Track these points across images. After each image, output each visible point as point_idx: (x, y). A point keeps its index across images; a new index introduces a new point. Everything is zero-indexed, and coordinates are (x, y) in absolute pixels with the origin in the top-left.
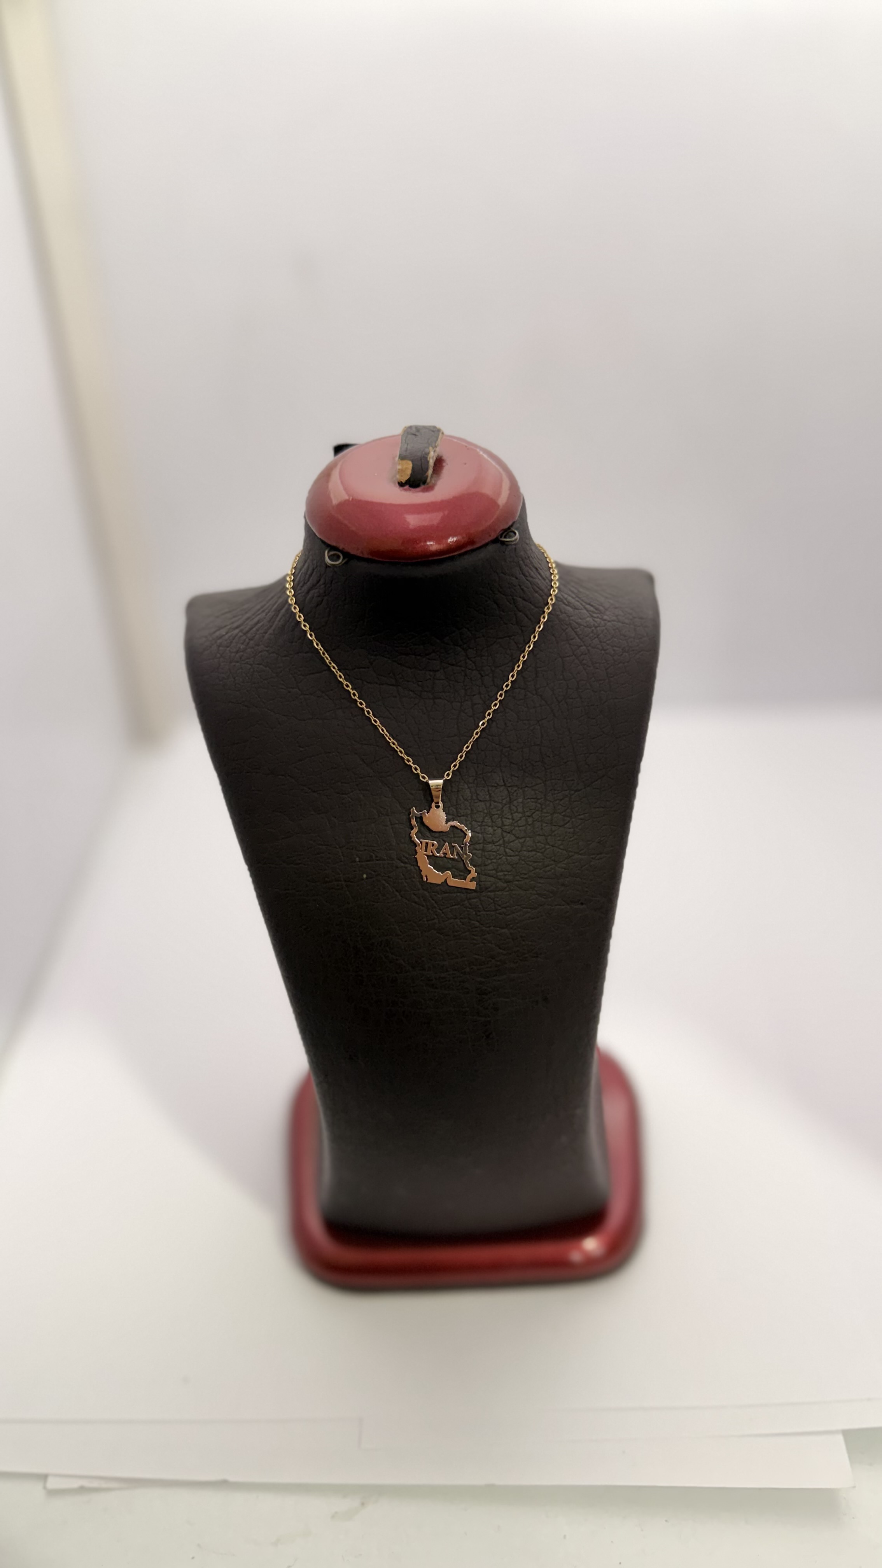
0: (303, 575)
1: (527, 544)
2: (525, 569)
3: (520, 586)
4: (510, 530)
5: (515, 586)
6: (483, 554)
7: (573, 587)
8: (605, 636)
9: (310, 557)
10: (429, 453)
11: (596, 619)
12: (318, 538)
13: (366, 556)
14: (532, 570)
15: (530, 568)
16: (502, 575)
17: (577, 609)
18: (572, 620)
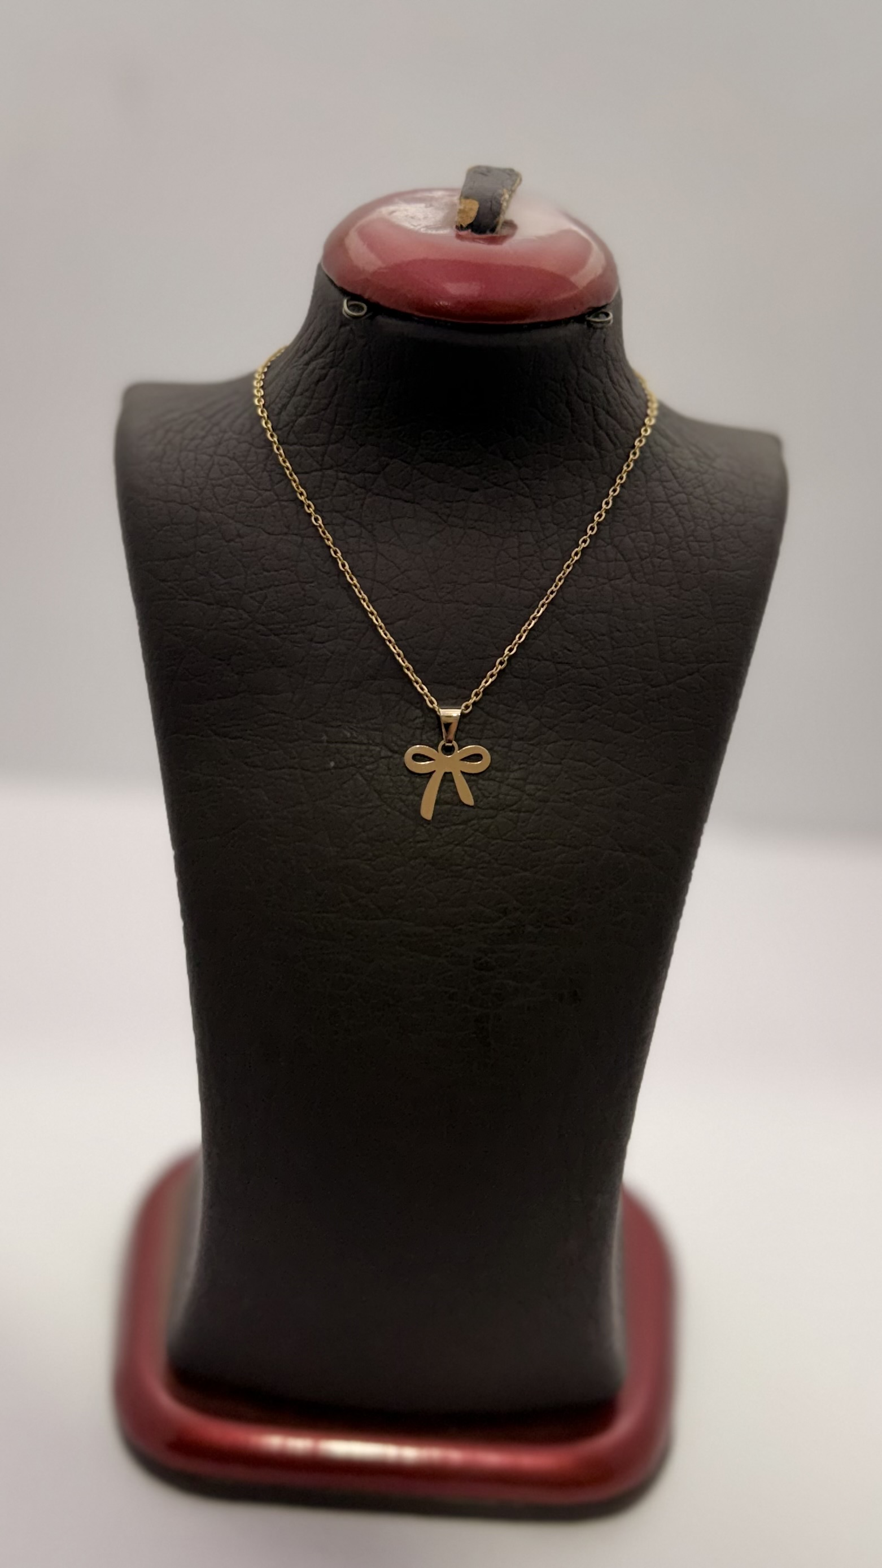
2: (614, 374)
4: (602, 310)
8: (713, 487)
11: (702, 464)
12: (335, 285)
13: (400, 310)
17: (677, 446)
18: (670, 457)
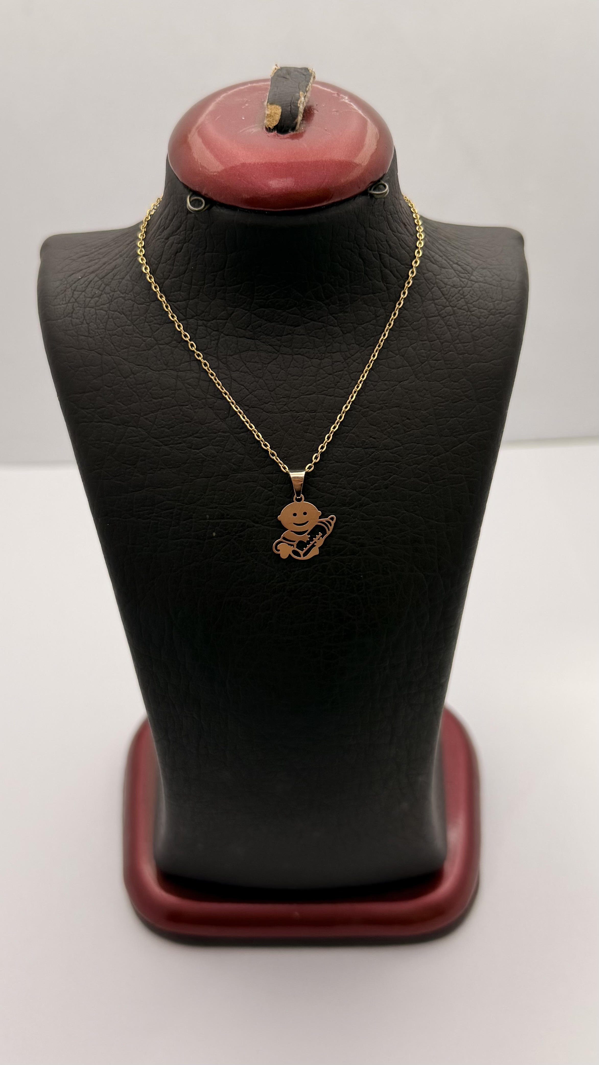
0: (163, 220)
1: (395, 197)
3: (386, 241)
4: (380, 183)
5: (382, 242)
6: (350, 206)
7: (441, 245)
8: (472, 297)
9: (171, 202)
10: (298, 99)
11: (463, 280)
12: (180, 182)
13: (229, 203)
14: (400, 226)
15: (398, 223)
16: (370, 229)
17: (444, 268)
18: (439, 279)
